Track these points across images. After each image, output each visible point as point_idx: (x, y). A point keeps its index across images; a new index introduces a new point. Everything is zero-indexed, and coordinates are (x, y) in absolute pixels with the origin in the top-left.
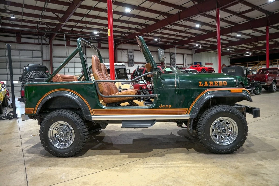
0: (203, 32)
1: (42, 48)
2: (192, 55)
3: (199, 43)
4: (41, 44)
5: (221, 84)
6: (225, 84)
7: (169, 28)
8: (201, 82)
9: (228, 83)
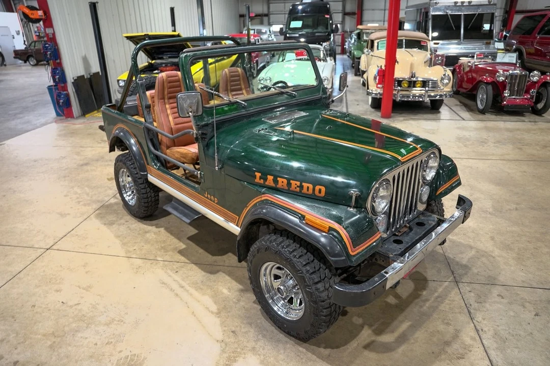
5: (308, 190)
6: (320, 192)
8: (260, 174)
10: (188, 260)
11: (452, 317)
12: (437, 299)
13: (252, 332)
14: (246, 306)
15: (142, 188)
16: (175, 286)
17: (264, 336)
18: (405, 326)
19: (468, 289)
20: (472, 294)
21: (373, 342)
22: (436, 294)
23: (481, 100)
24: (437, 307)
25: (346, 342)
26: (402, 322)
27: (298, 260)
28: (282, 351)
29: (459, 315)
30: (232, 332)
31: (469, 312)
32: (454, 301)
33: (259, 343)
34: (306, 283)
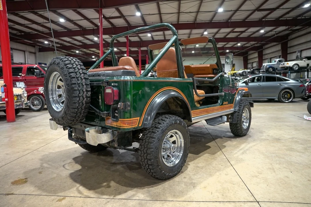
0: (62, 29)
2: (35, 53)
3: (49, 41)
7: (38, 13)
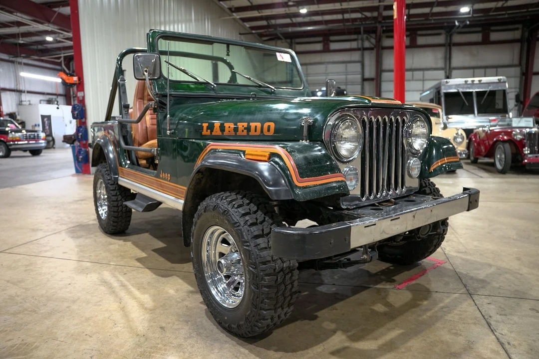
1: (363, 56)
4: (362, 49)
5: (256, 131)
6: (269, 130)
8: (207, 124)
9: (277, 131)
10: (143, 265)
11: (464, 327)
12: (442, 309)
13: (185, 330)
14: (189, 305)
15: (113, 194)
16: (116, 284)
17: (199, 334)
18: (393, 334)
19: (486, 301)
20: (492, 306)
21: (345, 348)
22: (442, 305)
23: (500, 160)
24: (441, 317)
25: (307, 347)
26: (389, 330)
27: (236, 210)
28: (216, 351)
29: (473, 326)
30: (160, 328)
31: (489, 325)
32: (466, 312)
33: (190, 341)
34: (244, 238)
